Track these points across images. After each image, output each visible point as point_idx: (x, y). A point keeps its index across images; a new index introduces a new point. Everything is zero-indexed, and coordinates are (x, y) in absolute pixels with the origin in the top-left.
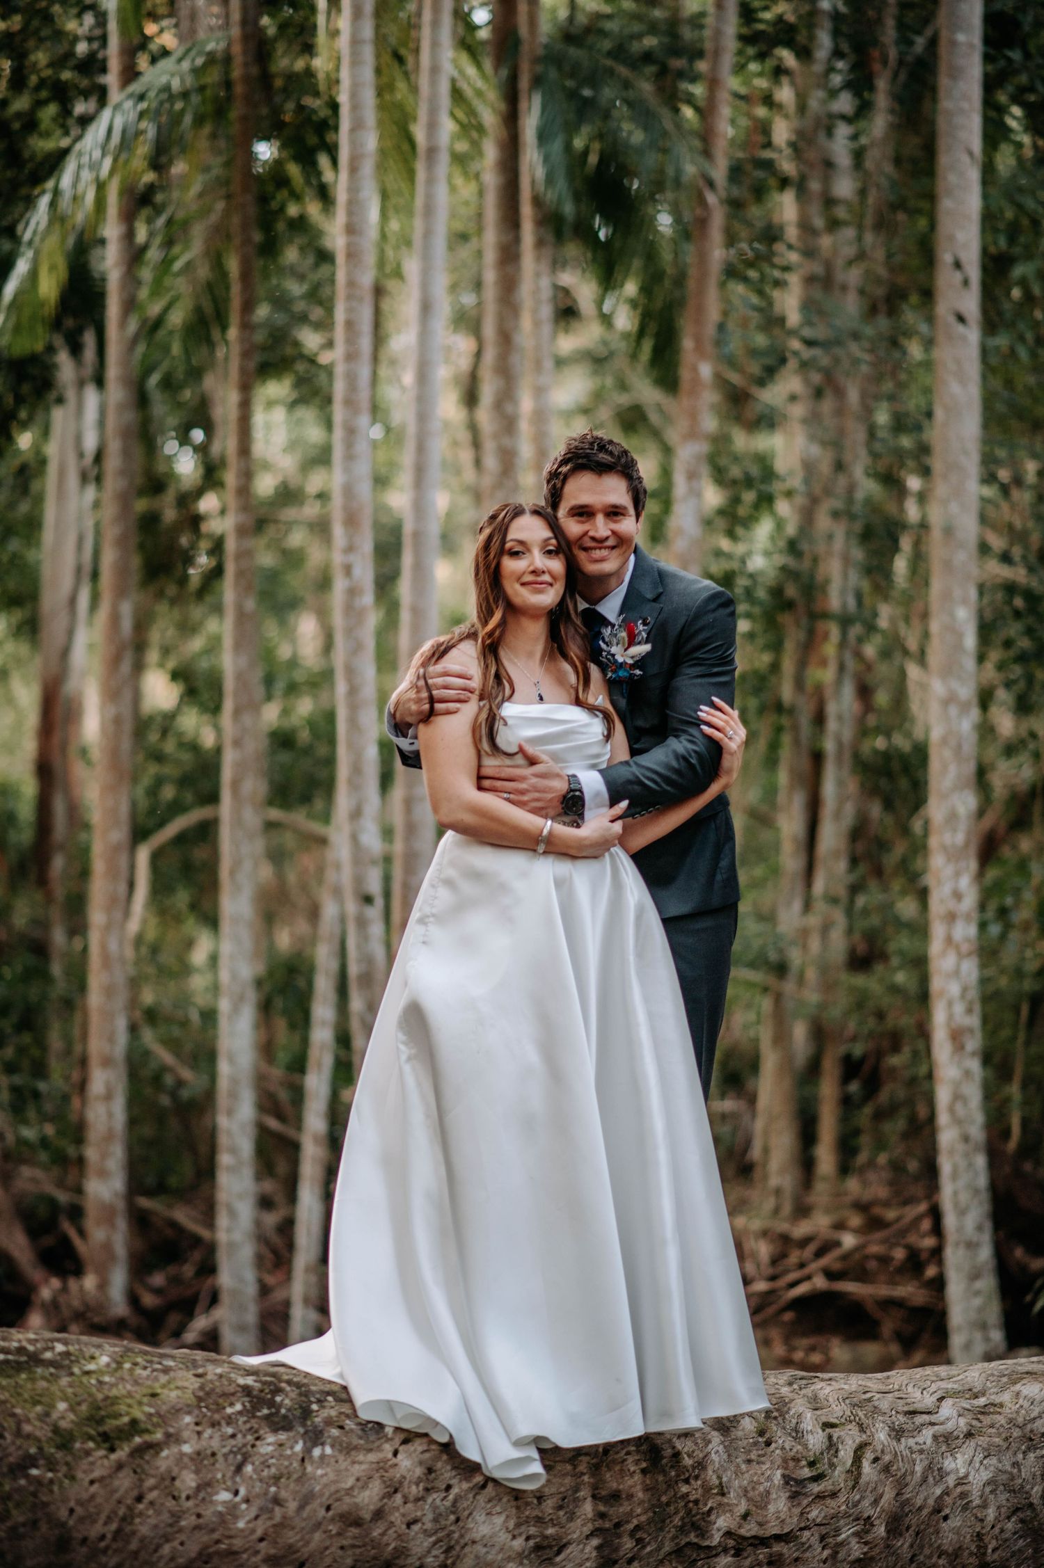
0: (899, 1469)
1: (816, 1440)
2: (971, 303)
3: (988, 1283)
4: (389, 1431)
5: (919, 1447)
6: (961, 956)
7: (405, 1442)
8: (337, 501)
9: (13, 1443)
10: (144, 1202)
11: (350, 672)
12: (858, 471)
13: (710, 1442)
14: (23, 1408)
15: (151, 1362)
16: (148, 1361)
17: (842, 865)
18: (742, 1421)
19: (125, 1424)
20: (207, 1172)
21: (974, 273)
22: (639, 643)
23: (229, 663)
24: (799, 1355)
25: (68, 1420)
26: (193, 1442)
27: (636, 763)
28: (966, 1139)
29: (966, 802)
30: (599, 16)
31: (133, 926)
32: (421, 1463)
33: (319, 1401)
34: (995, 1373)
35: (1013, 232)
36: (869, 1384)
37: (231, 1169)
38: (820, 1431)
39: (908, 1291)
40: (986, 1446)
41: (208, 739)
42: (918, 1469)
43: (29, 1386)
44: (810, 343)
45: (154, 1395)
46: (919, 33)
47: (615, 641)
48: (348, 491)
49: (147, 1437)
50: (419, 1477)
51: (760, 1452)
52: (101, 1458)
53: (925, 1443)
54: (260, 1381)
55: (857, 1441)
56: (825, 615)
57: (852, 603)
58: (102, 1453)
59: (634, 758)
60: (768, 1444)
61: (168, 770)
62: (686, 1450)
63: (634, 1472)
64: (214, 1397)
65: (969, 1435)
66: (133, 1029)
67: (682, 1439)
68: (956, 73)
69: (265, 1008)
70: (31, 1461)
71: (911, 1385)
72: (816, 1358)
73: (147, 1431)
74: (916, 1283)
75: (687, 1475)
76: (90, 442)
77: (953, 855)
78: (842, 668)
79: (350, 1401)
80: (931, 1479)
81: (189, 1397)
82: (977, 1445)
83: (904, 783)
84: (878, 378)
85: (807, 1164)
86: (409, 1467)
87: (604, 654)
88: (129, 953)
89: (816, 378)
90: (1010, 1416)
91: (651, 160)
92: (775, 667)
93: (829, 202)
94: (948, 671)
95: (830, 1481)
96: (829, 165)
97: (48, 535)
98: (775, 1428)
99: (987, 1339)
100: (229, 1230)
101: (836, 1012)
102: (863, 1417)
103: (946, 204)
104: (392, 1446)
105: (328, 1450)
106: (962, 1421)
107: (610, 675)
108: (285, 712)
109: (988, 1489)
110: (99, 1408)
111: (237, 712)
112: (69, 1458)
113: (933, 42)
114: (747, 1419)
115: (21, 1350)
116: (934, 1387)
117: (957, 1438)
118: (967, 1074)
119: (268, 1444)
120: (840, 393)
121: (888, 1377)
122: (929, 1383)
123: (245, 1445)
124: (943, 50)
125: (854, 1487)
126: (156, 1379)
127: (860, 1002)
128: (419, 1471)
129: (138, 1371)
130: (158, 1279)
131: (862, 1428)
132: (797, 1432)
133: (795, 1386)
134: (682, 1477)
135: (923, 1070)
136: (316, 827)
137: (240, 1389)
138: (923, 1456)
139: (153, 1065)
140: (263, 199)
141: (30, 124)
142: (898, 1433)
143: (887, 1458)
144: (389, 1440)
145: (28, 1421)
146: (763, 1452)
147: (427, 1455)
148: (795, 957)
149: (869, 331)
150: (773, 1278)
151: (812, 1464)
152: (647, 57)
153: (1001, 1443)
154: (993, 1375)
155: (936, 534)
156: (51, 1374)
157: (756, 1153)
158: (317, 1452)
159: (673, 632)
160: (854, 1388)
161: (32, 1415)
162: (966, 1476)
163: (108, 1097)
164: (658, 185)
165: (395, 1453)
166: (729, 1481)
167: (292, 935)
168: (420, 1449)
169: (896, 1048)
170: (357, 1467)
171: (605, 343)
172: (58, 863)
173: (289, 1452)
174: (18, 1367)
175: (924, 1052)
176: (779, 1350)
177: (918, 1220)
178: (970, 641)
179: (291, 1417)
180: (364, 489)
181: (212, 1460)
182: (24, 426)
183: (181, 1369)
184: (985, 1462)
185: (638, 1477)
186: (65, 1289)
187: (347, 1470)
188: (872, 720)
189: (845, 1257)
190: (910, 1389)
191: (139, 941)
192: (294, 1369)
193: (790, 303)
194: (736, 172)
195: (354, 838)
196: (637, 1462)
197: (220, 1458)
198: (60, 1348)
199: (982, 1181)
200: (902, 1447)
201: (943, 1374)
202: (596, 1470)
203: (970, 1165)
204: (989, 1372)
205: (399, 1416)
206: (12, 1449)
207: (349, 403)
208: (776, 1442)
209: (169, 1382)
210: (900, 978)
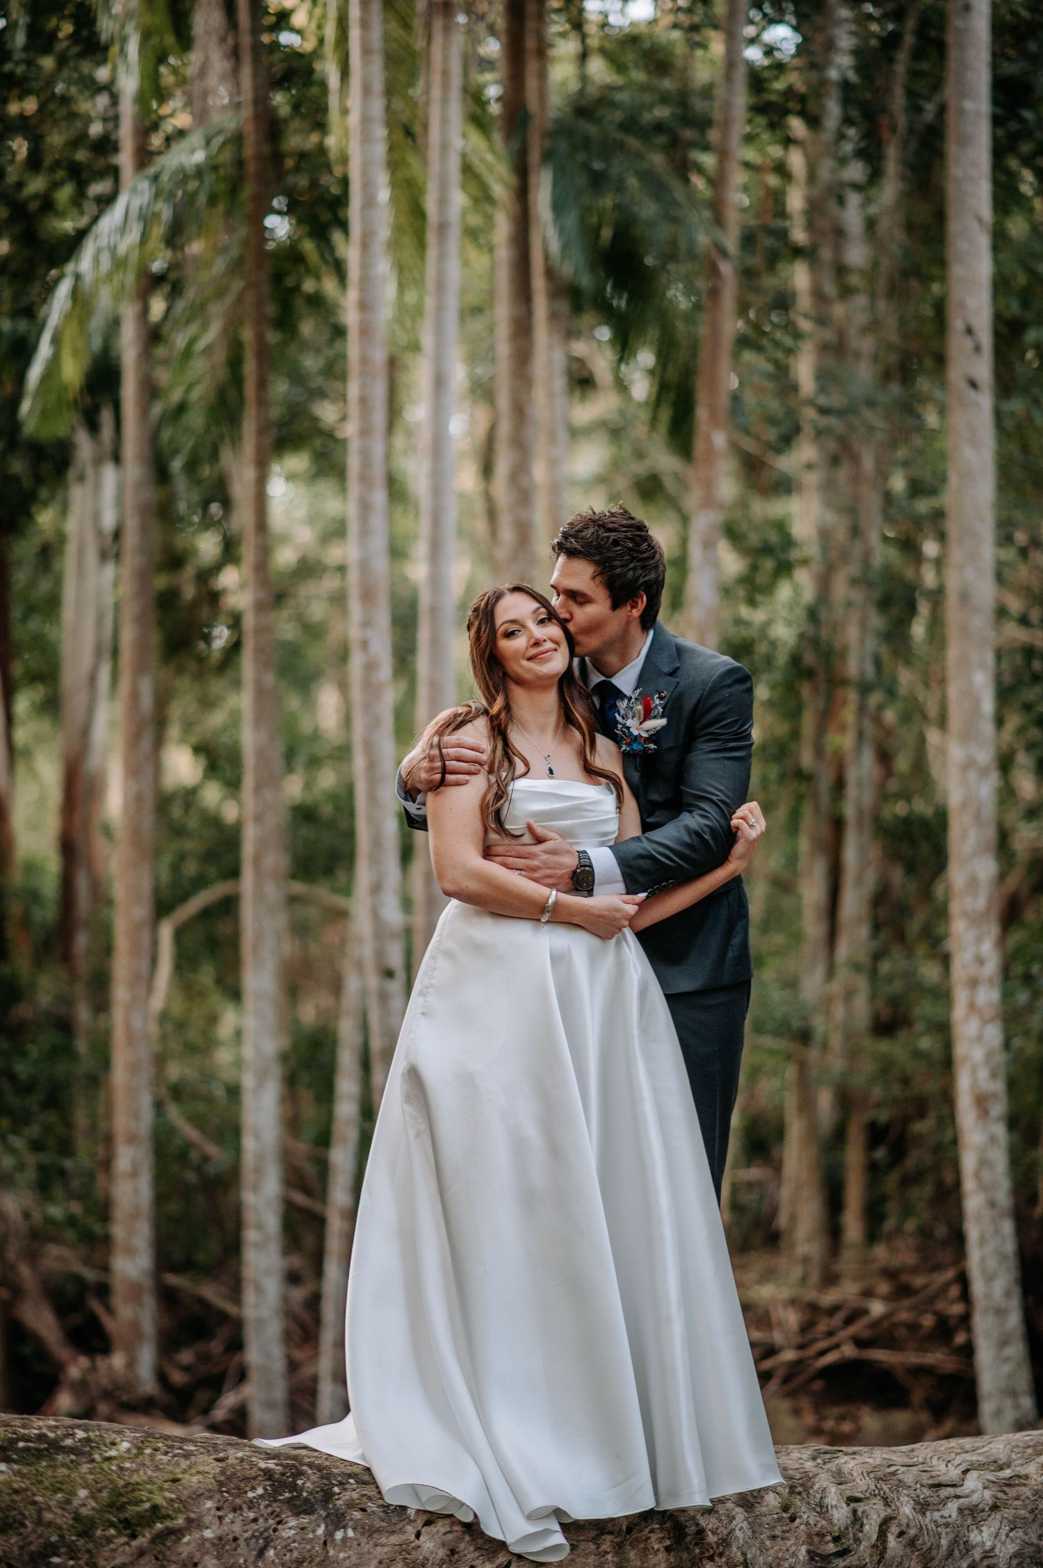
0: (924, 1543)
1: (841, 1515)
2: (983, 369)
3: (1017, 1349)
4: (411, 1512)
5: (944, 1521)
6: (985, 1022)
7: (428, 1523)
8: (353, 577)
9: (34, 1531)
10: (172, 1279)
11: (369, 747)
12: (874, 538)
13: (734, 1518)
14: (43, 1496)
15: (172, 1447)
16: (168, 1447)
17: (864, 931)
18: (766, 1497)
19: (146, 1511)
20: (233, 1247)
21: (986, 338)
22: (655, 717)
23: (249, 739)
24: (829, 1424)
25: (89, 1507)
26: (215, 1527)
27: (647, 839)
28: (992, 1204)
29: (986, 868)
30: (611, 88)
31: (157, 1002)
32: (443, 1545)
33: (341, 1483)
34: (1021, 1444)
35: (1025, 298)
36: (894, 1457)
37: (259, 1246)
38: (844, 1505)
39: (936, 1358)
40: (1011, 1518)
41: (230, 813)
42: (944, 1542)
43: (49, 1473)
44: (824, 411)
45: (175, 1481)
46: (928, 99)
47: (631, 714)
48: (364, 566)
49: (168, 1523)
50: (442, 1559)
51: (785, 1528)
52: (122, 1545)
53: (950, 1516)
54: (282, 1465)
55: (882, 1516)
56: (844, 682)
57: (870, 670)
58: (124, 1539)
59: (646, 834)
60: (793, 1519)
61: (189, 845)
62: (710, 1527)
63: (658, 1550)
64: (235, 1481)
65: (995, 1508)
66: (159, 1106)
67: (706, 1516)
68: (965, 141)
69: (291, 1081)
70: (53, 1549)
71: (936, 1458)
72: (847, 1427)
73: (168, 1517)
74: (946, 1350)
75: (711, 1552)
76: (109, 520)
77: (975, 920)
78: (860, 735)
79: (374, 1482)
80: (956, 1553)
81: (211, 1483)
82: (1003, 1518)
83: (925, 849)
84: (893, 444)
85: (834, 1232)
86: (431, 1548)
87: (619, 726)
88: (153, 1029)
89: (832, 445)
90: (1036, 1488)
91: (664, 232)
92: (795, 734)
93: (841, 270)
94: (967, 736)
95: (856, 1556)
96: (839, 233)
97: (68, 612)
98: (799, 1503)
99: (1017, 1406)
100: (257, 1306)
101: (859, 1080)
102: (887, 1491)
103: (957, 271)
104: (414, 1527)
105: (350, 1533)
106: (987, 1494)
107: (624, 747)
108: (308, 785)
109: (1015, 1562)
110: (121, 1495)
111: (258, 788)
112: (90, 1546)
113: (942, 110)
114: (771, 1495)
115: (41, 1437)
116: (958, 1460)
117: (983, 1511)
118: (993, 1139)
119: (290, 1528)
120: (855, 460)
121: (913, 1450)
122: (953, 1455)
123: (266, 1530)
124: (951, 118)
125: (879, 1562)
126: (177, 1464)
127: (886, 1068)
128: (442, 1553)
129: (159, 1457)
130: (186, 1357)
131: (887, 1502)
132: (821, 1507)
133: (819, 1461)
134: (707, 1555)
135: (949, 1135)
136: (338, 900)
137: (261, 1473)
138: (948, 1530)
139: (178, 1142)
140: (277, 277)
141: (47, 204)
142: (922, 1507)
143: (912, 1532)
144: (411, 1522)
145: (49, 1509)
146: (787, 1528)
147: (450, 1536)
148: (819, 1024)
149: (883, 398)
150: (801, 1347)
151: (836, 1539)
152: (659, 127)
153: (1027, 1515)
154: (1018, 1446)
155: (952, 601)
156: (72, 1461)
157: (783, 1221)
158: (339, 1535)
159: (689, 704)
160: (878, 1461)
161: (52, 1503)
162: (992, 1549)
163: (134, 1174)
164: (671, 255)
165: (418, 1535)
166: (754, 1558)
167: (317, 1007)
168: (443, 1530)
169: (921, 1114)
170: (379, 1549)
171: (622, 413)
172: (82, 941)
173: (311, 1536)
174: (39, 1455)
175: (949, 1118)
176: (809, 1419)
177: (945, 1287)
178: (988, 705)
179: (313, 1500)
180: (381, 564)
181: (234, 1545)
182: (45, 504)
183: (202, 1453)
184: (1011, 1535)
185: (662, 1555)
186: (94, 1368)
187: (369, 1552)
188: (893, 785)
189: (875, 1324)
190: (935, 1462)
191: (164, 1016)
192: (316, 1451)
193: (804, 370)
194: (748, 240)
195: (375, 914)
196: (661, 1540)
197: (242, 1542)
198: (80, 1434)
199: (1010, 1247)
200: (927, 1520)
201: (968, 1447)
202: (620, 1548)
203: (997, 1231)
204: (1014, 1443)
205: (424, 1499)
206: (33, 1538)
207: (365, 478)
208: (801, 1517)
209: (190, 1467)
210: (925, 1043)
